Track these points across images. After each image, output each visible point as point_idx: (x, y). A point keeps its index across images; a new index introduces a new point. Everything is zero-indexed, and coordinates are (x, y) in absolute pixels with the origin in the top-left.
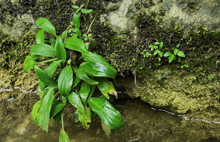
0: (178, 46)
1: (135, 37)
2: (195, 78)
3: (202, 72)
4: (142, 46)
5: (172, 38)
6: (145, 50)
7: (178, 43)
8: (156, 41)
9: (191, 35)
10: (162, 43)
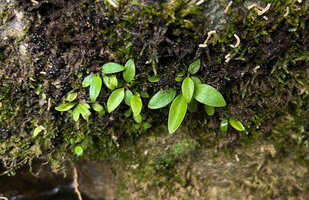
0: (195, 67)
1: (23, 48)
2: (273, 151)
3: (296, 130)
4: (57, 83)
5: (163, 44)
6: (71, 97)
7: (190, 58)
8: (106, 60)
9: (239, 26)
10: (131, 65)
